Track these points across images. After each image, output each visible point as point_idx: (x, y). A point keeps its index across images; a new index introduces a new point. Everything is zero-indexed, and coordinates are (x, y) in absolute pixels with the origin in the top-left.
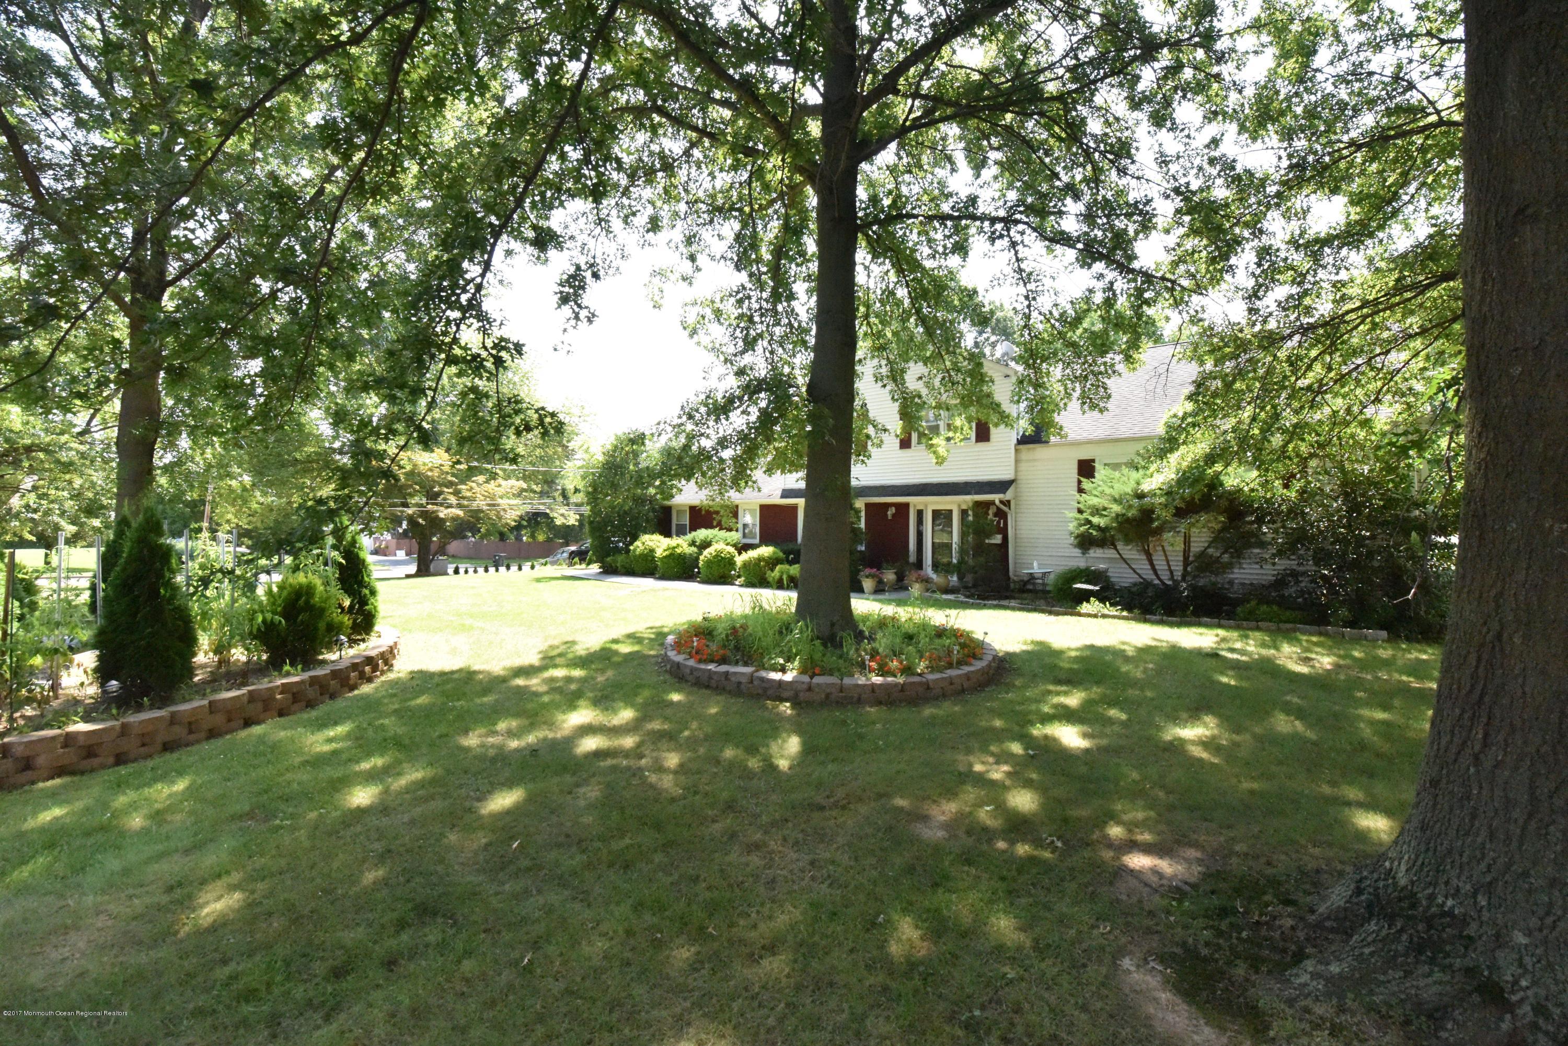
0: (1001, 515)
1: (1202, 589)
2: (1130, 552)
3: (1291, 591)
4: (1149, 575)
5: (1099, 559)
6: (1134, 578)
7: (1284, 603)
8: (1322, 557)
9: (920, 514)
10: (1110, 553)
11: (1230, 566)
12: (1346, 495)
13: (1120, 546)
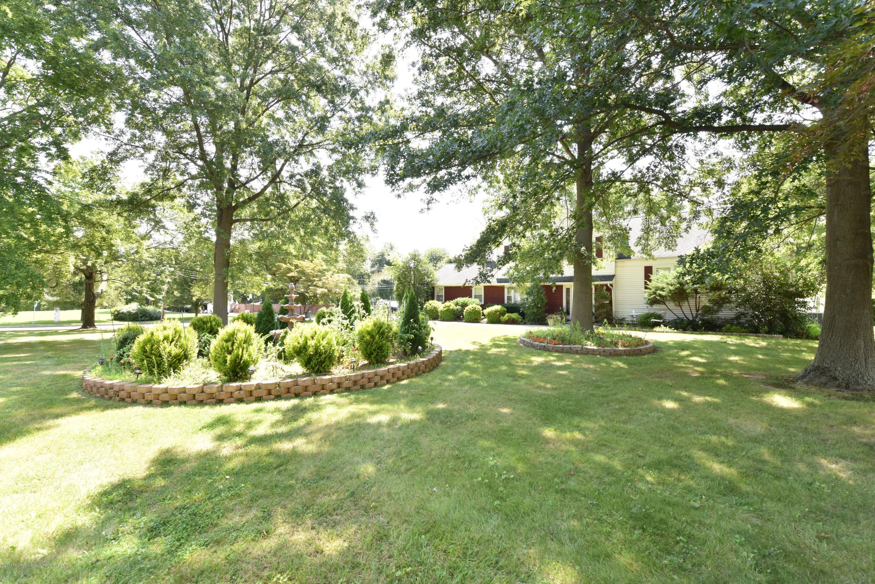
0: (609, 290)
1: (707, 320)
2: (671, 305)
3: (743, 320)
4: (682, 316)
5: (657, 309)
6: (675, 317)
7: (741, 325)
8: (756, 307)
9: (568, 290)
10: (663, 306)
11: (717, 311)
12: (764, 282)
13: (667, 303)
